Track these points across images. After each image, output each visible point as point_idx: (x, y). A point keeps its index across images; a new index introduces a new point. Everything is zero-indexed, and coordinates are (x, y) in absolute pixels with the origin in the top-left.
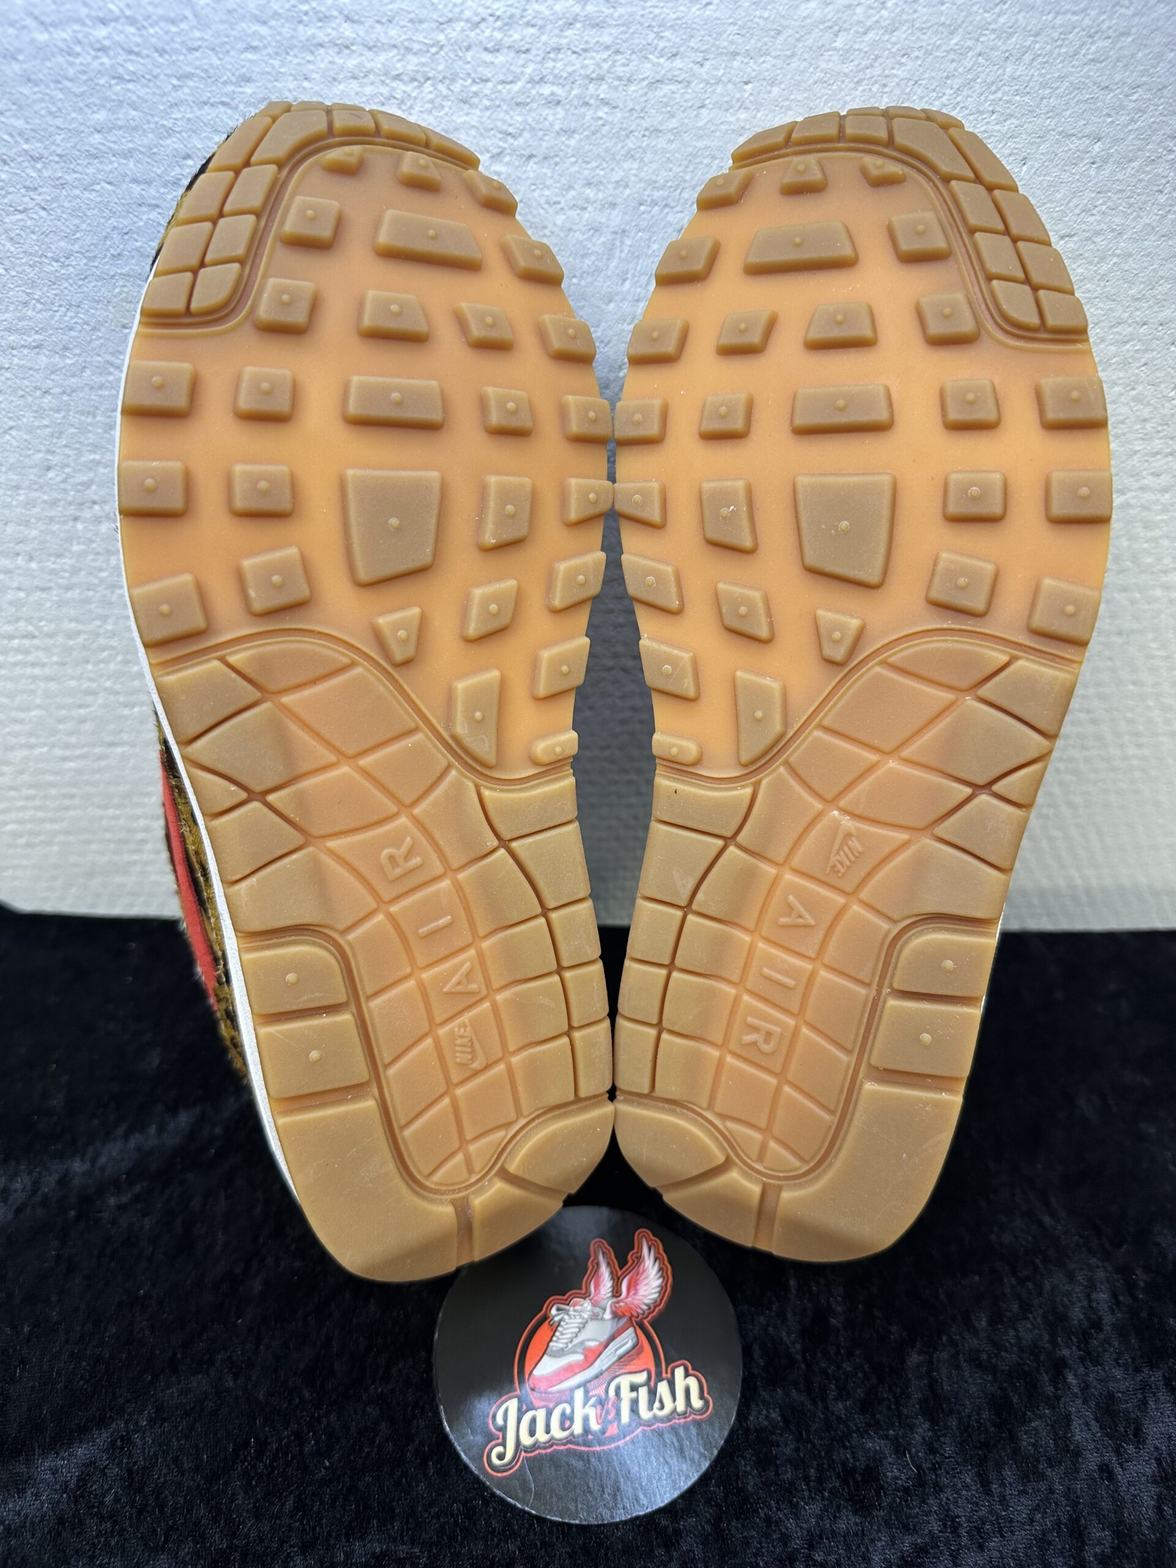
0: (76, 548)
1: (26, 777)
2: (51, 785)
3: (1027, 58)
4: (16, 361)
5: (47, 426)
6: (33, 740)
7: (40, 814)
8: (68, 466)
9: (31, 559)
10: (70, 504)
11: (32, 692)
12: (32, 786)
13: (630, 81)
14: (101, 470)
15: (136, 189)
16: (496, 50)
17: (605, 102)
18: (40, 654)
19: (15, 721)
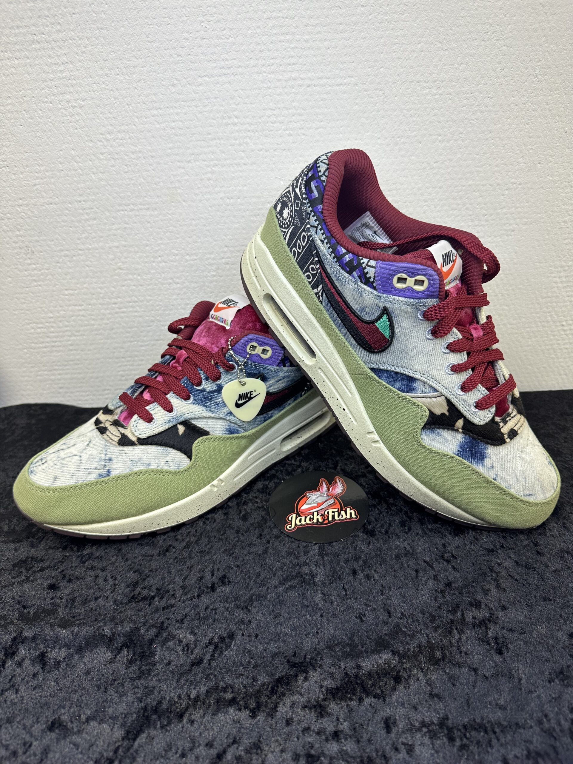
0: (152, 271)
1: (128, 353)
2: (136, 356)
3: (416, 116)
6: (132, 339)
7: (131, 367)
9: (139, 275)
11: (134, 321)
12: (129, 357)
13: (310, 128)
14: (162, 246)
15: (178, 164)
16: (275, 123)
17: (304, 134)
18: (138, 308)
19: (127, 332)
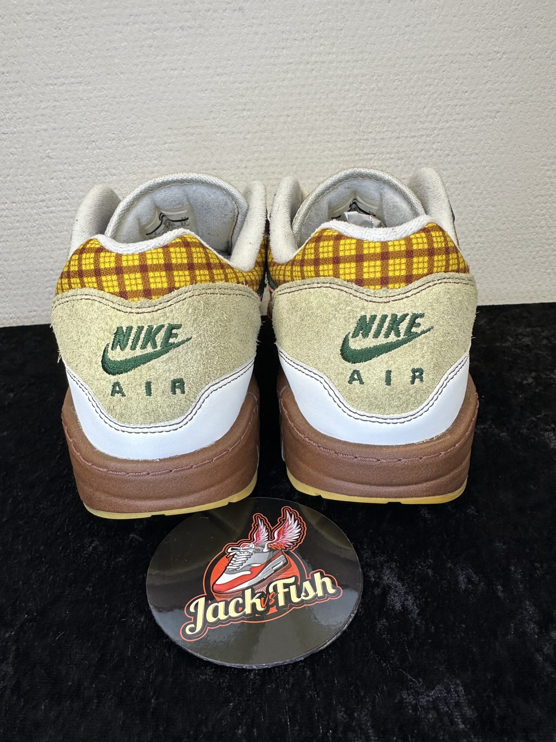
4: (73, 88)
5: (80, 112)
8: (86, 127)
10: (85, 142)
